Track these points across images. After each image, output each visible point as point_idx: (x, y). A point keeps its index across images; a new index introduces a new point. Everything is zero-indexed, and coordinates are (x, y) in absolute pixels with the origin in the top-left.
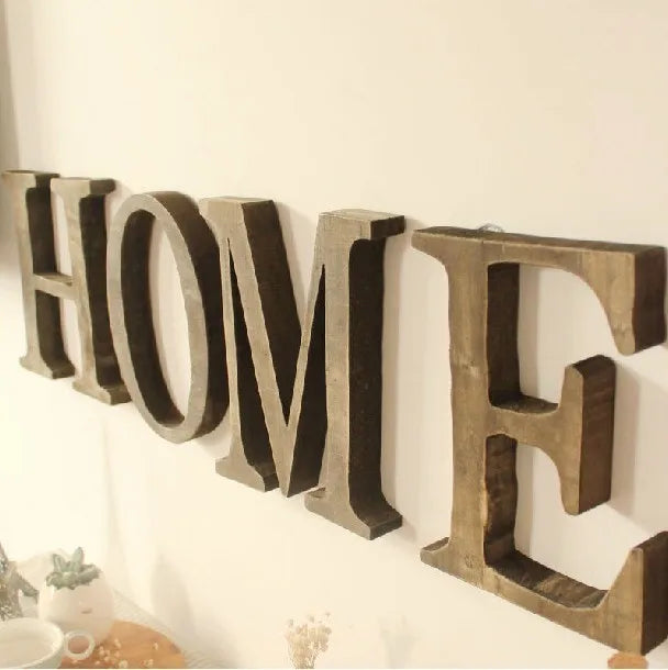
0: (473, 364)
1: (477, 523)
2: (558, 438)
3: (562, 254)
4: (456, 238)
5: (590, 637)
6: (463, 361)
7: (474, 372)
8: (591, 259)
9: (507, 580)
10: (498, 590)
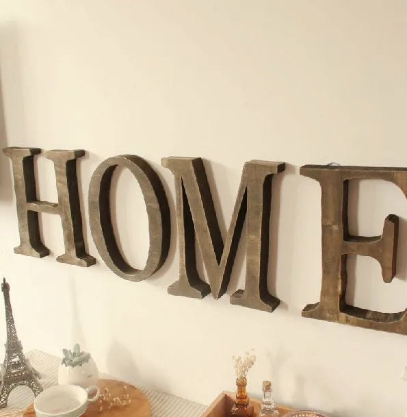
0: (334, 224)
1: (335, 293)
2: (381, 251)
3: (384, 174)
4: (325, 169)
5: (397, 333)
6: (329, 223)
7: (335, 228)
8: (399, 175)
9: (352, 317)
10: (347, 322)
